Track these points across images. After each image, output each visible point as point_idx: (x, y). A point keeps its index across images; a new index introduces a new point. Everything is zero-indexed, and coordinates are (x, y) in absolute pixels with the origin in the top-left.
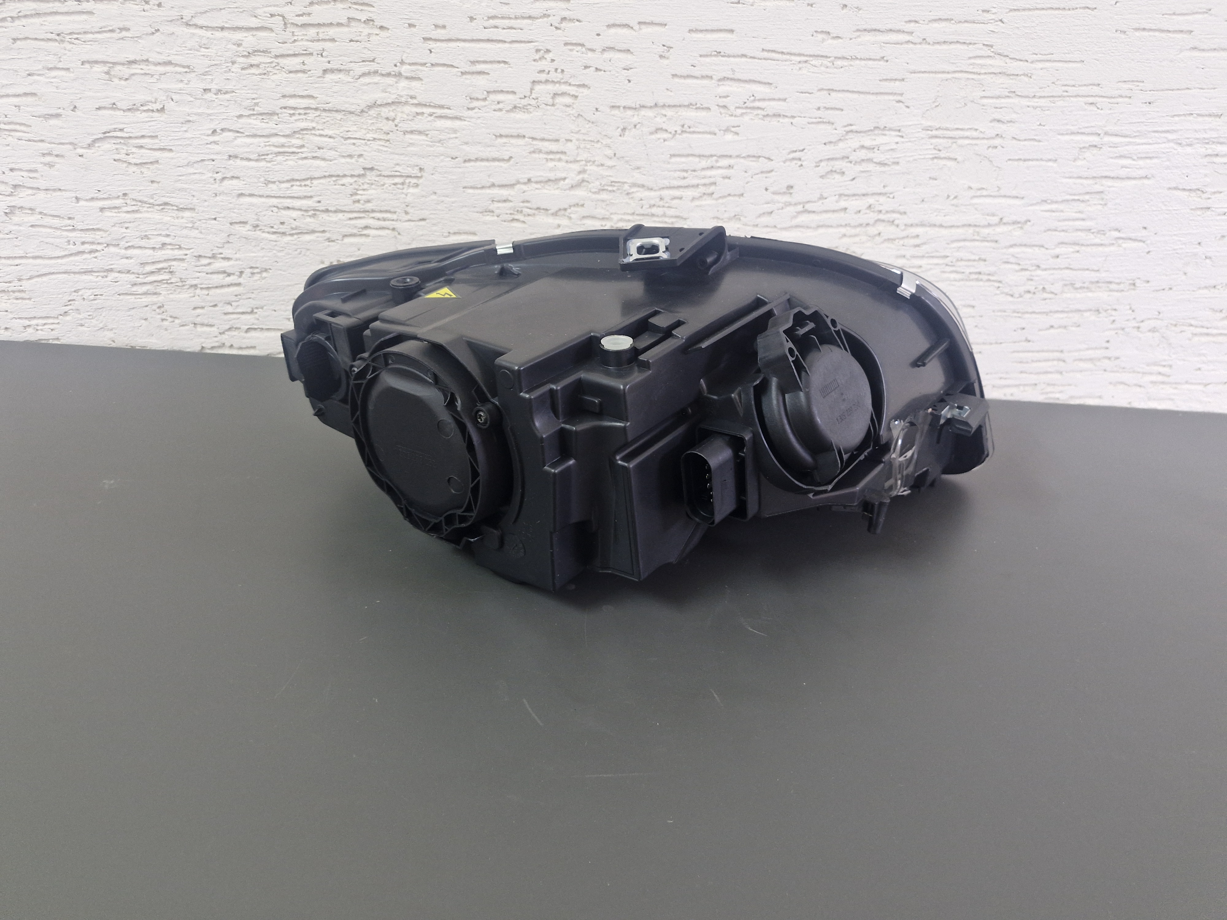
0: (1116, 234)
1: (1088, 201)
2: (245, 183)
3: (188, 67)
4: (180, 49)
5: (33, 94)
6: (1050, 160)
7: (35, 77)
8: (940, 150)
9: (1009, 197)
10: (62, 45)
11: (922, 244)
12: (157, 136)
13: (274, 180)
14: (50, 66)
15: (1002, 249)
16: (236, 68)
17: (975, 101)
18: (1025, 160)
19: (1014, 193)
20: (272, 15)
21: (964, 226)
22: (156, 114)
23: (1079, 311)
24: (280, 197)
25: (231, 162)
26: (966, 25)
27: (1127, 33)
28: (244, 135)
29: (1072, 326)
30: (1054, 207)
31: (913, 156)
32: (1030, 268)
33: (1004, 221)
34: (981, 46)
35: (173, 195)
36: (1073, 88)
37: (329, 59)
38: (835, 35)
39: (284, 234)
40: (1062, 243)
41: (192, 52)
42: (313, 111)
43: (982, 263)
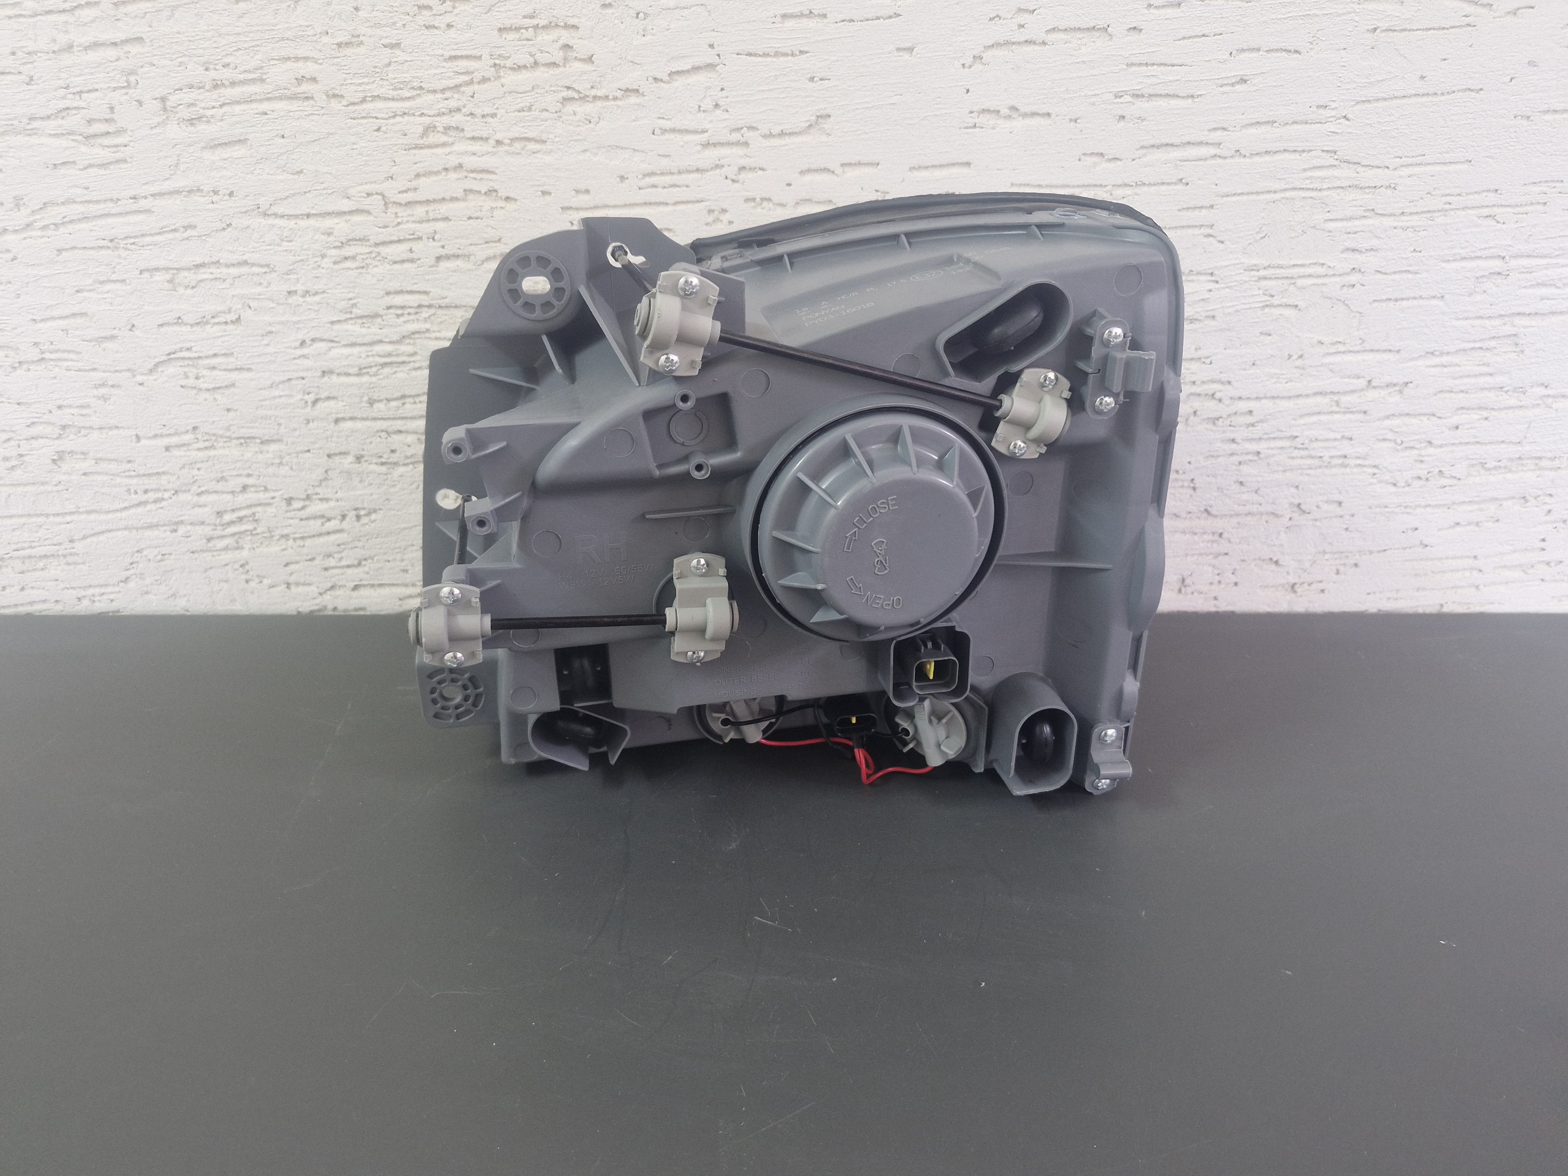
0: (1541, 391)
1: (1495, 348)
2: (344, 403)
3: (268, 266)
4: (256, 245)
5: (83, 314)
6: (1434, 297)
7: (86, 294)
8: (1272, 296)
9: (1378, 351)
10: (116, 253)
11: (1258, 422)
12: (232, 354)
13: (383, 397)
14: (102, 279)
15: (1374, 422)
16: (326, 263)
17: (1317, 227)
18: (1396, 300)
19: (1385, 345)
20: (369, 195)
21: (1316, 394)
22: (231, 327)
23: (1497, 499)
24: (389, 419)
25: (326, 378)
26: (1295, 127)
27: (1532, 118)
28: (340, 345)
29: (1487, 521)
30: (1445, 359)
31: (1233, 306)
32: (1416, 446)
33: (1374, 384)
34: (1320, 153)
35: (256, 425)
36: (1458, 198)
37: (442, 243)
38: (1111, 157)
39: (396, 464)
40: (1462, 408)
41: (271, 247)
42: (426, 309)
43: (1346, 442)
